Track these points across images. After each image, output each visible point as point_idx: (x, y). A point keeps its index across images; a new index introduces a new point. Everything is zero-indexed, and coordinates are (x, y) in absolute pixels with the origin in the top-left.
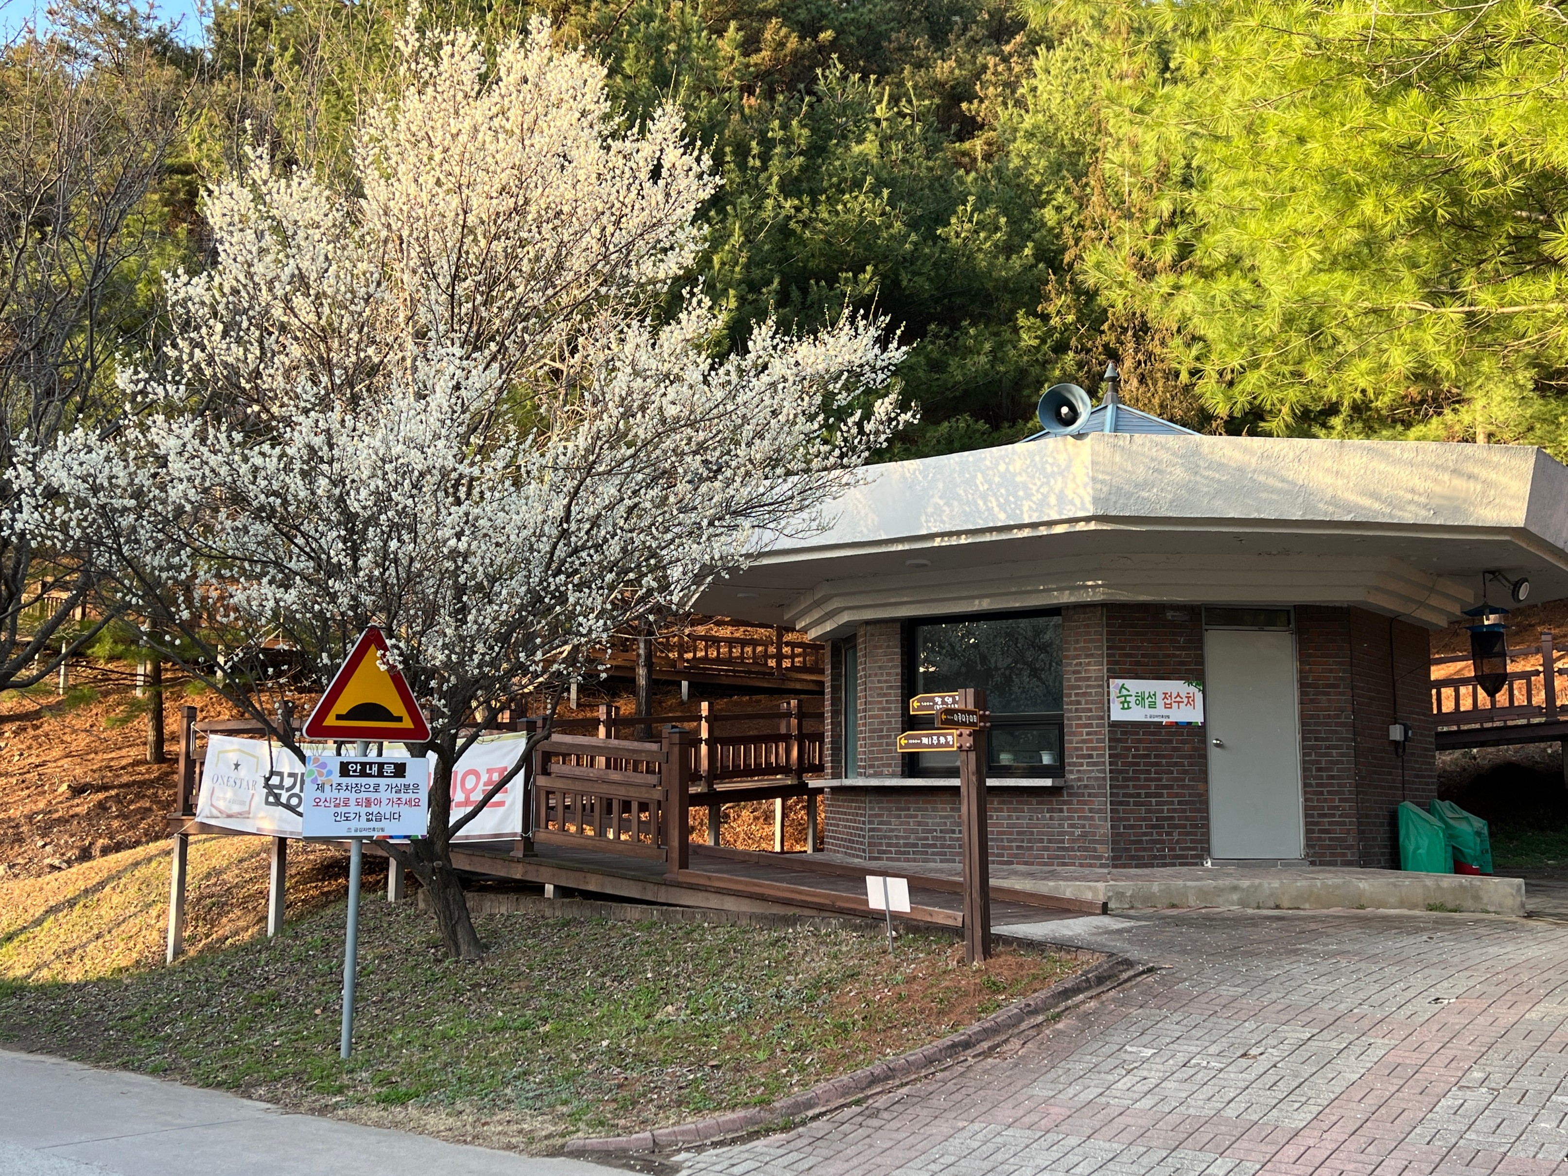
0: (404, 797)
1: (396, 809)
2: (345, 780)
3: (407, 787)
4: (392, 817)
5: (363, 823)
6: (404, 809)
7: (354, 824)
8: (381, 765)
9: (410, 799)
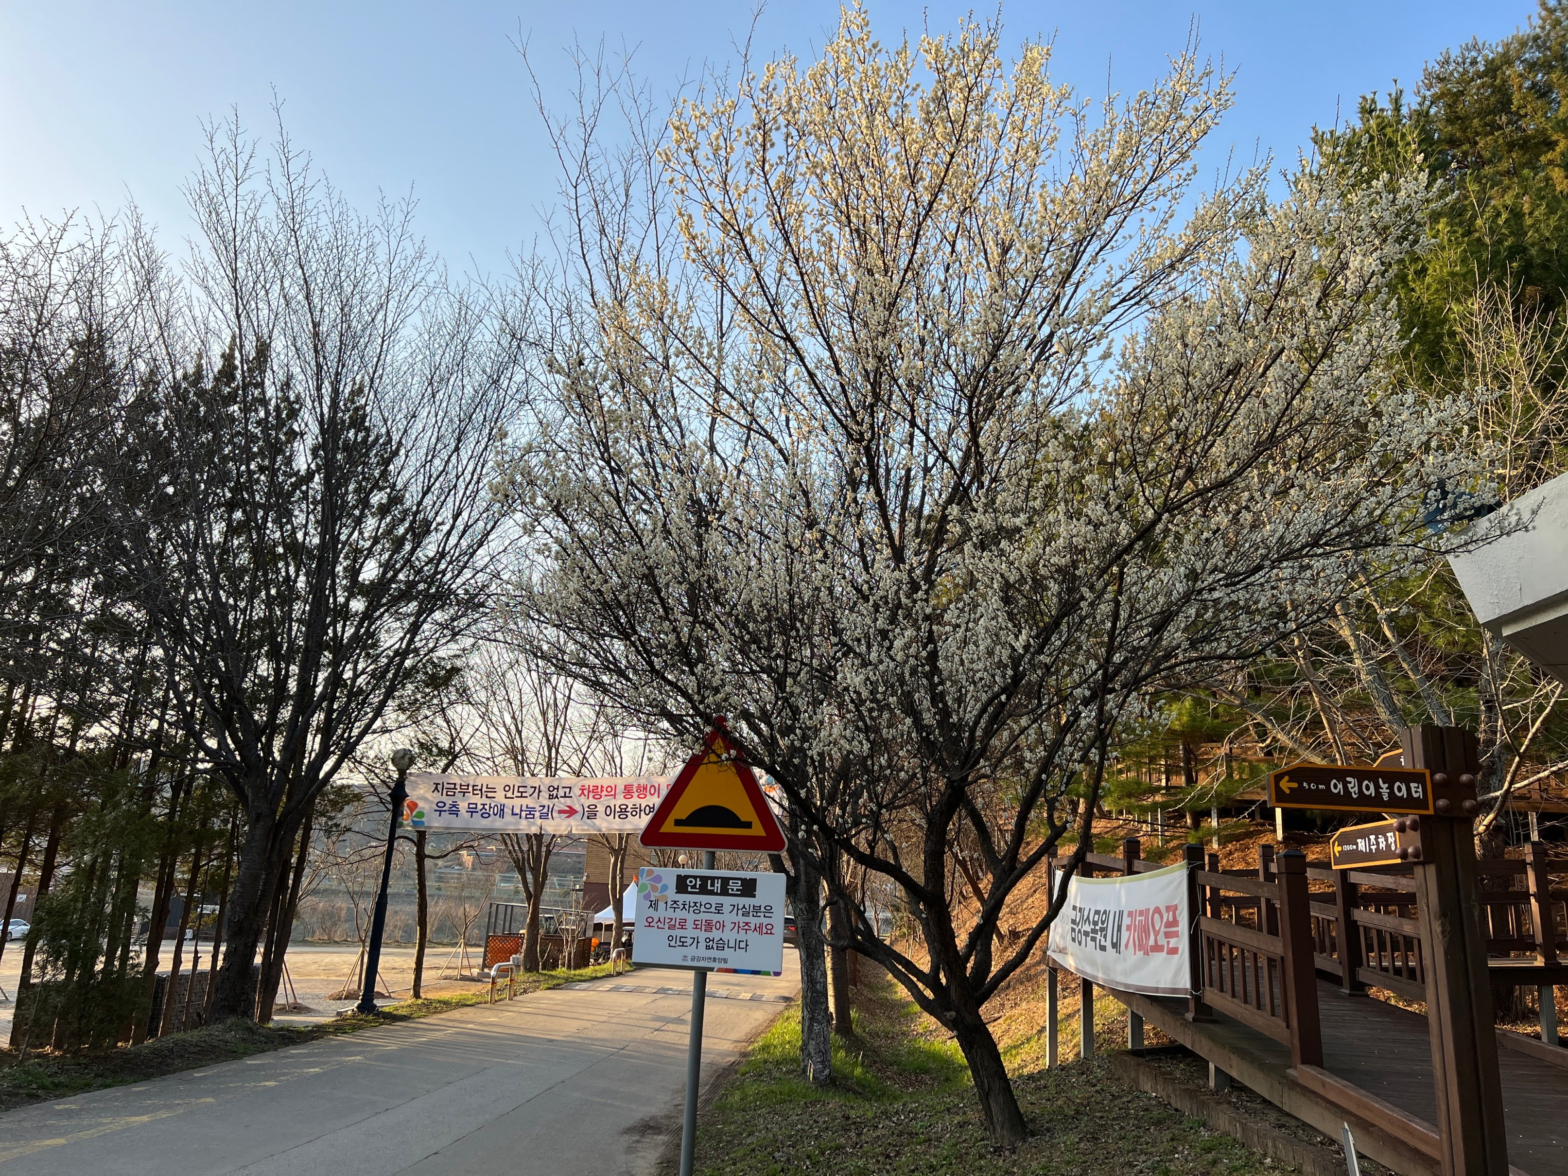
0: (753, 921)
1: (742, 936)
2: (682, 898)
3: (757, 909)
4: (737, 945)
5: (702, 951)
6: (753, 937)
7: (691, 951)
8: (725, 881)
9: (761, 925)
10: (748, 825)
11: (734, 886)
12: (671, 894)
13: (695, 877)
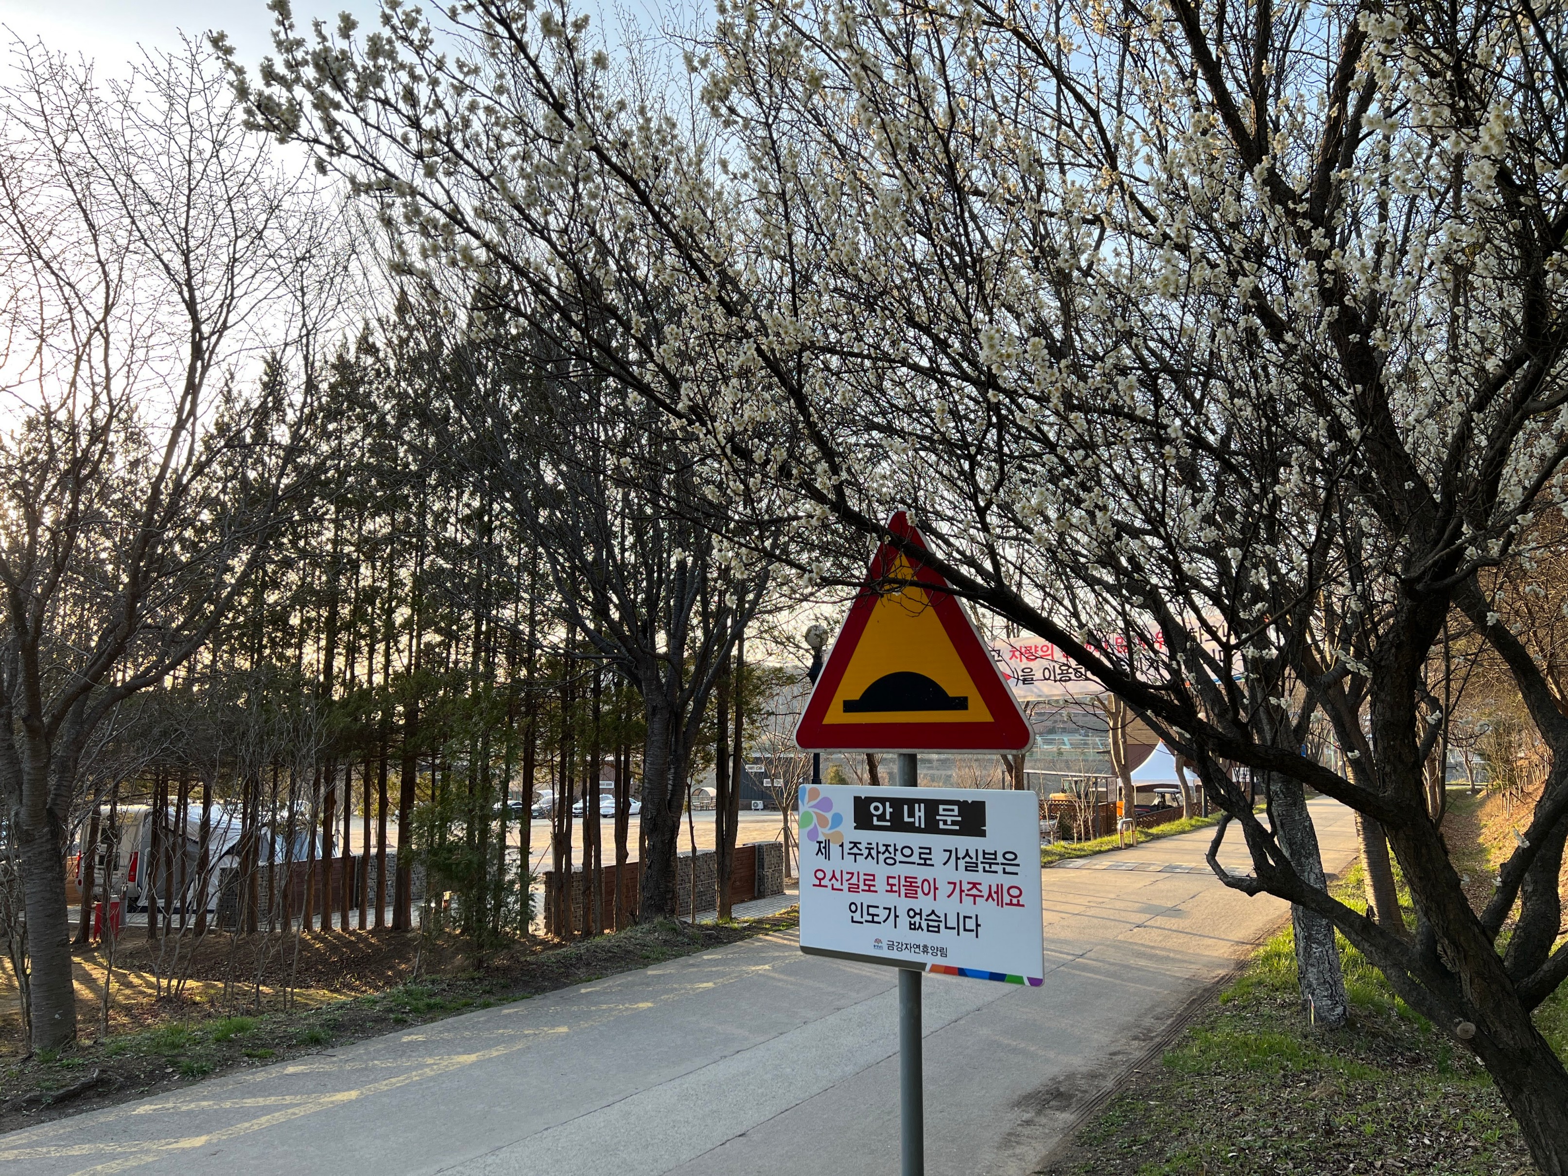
0: (986, 880)
2: (866, 837)
3: (990, 858)
4: (961, 925)
5: (904, 933)
6: (986, 909)
7: (885, 931)
8: (932, 806)
9: (1000, 887)
10: (961, 704)
11: (948, 816)
12: (848, 831)
13: (882, 800)
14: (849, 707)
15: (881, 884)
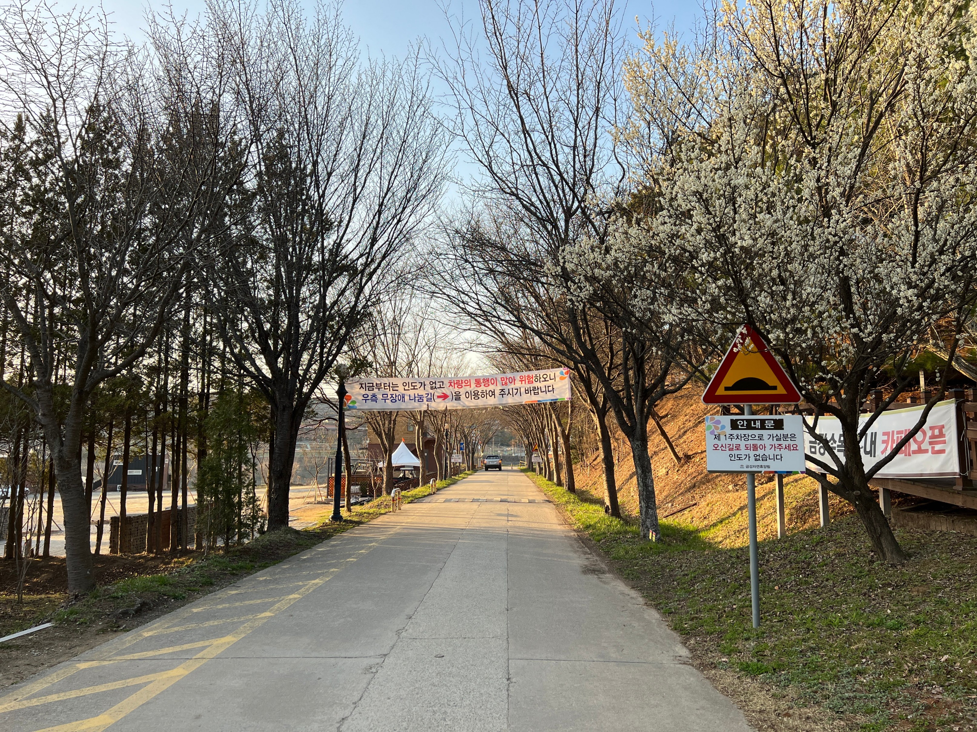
0: (784, 443)
1: (777, 452)
2: (735, 432)
3: (785, 437)
4: (775, 457)
5: (752, 462)
6: (784, 452)
7: (745, 462)
8: (763, 421)
9: (789, 445)
10: (775, 388)
12: (728, 430)
13: (743, 420)
14: (727, 389)
15: (743, 447)
